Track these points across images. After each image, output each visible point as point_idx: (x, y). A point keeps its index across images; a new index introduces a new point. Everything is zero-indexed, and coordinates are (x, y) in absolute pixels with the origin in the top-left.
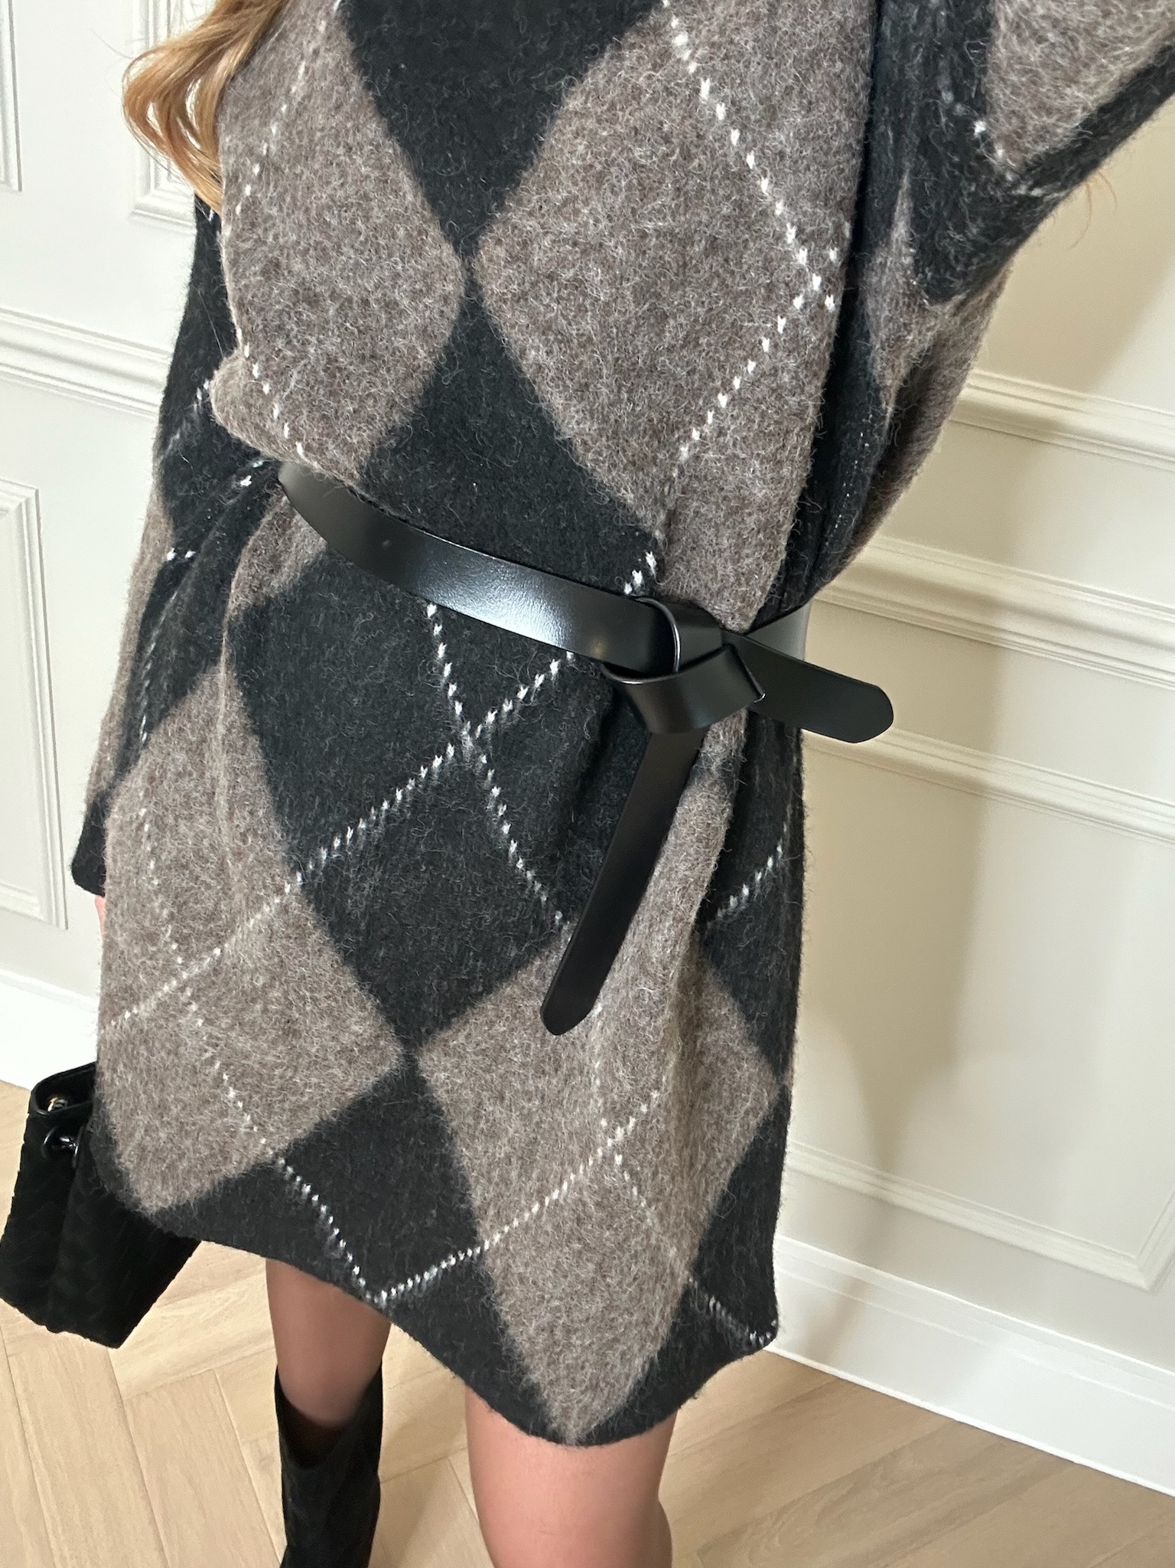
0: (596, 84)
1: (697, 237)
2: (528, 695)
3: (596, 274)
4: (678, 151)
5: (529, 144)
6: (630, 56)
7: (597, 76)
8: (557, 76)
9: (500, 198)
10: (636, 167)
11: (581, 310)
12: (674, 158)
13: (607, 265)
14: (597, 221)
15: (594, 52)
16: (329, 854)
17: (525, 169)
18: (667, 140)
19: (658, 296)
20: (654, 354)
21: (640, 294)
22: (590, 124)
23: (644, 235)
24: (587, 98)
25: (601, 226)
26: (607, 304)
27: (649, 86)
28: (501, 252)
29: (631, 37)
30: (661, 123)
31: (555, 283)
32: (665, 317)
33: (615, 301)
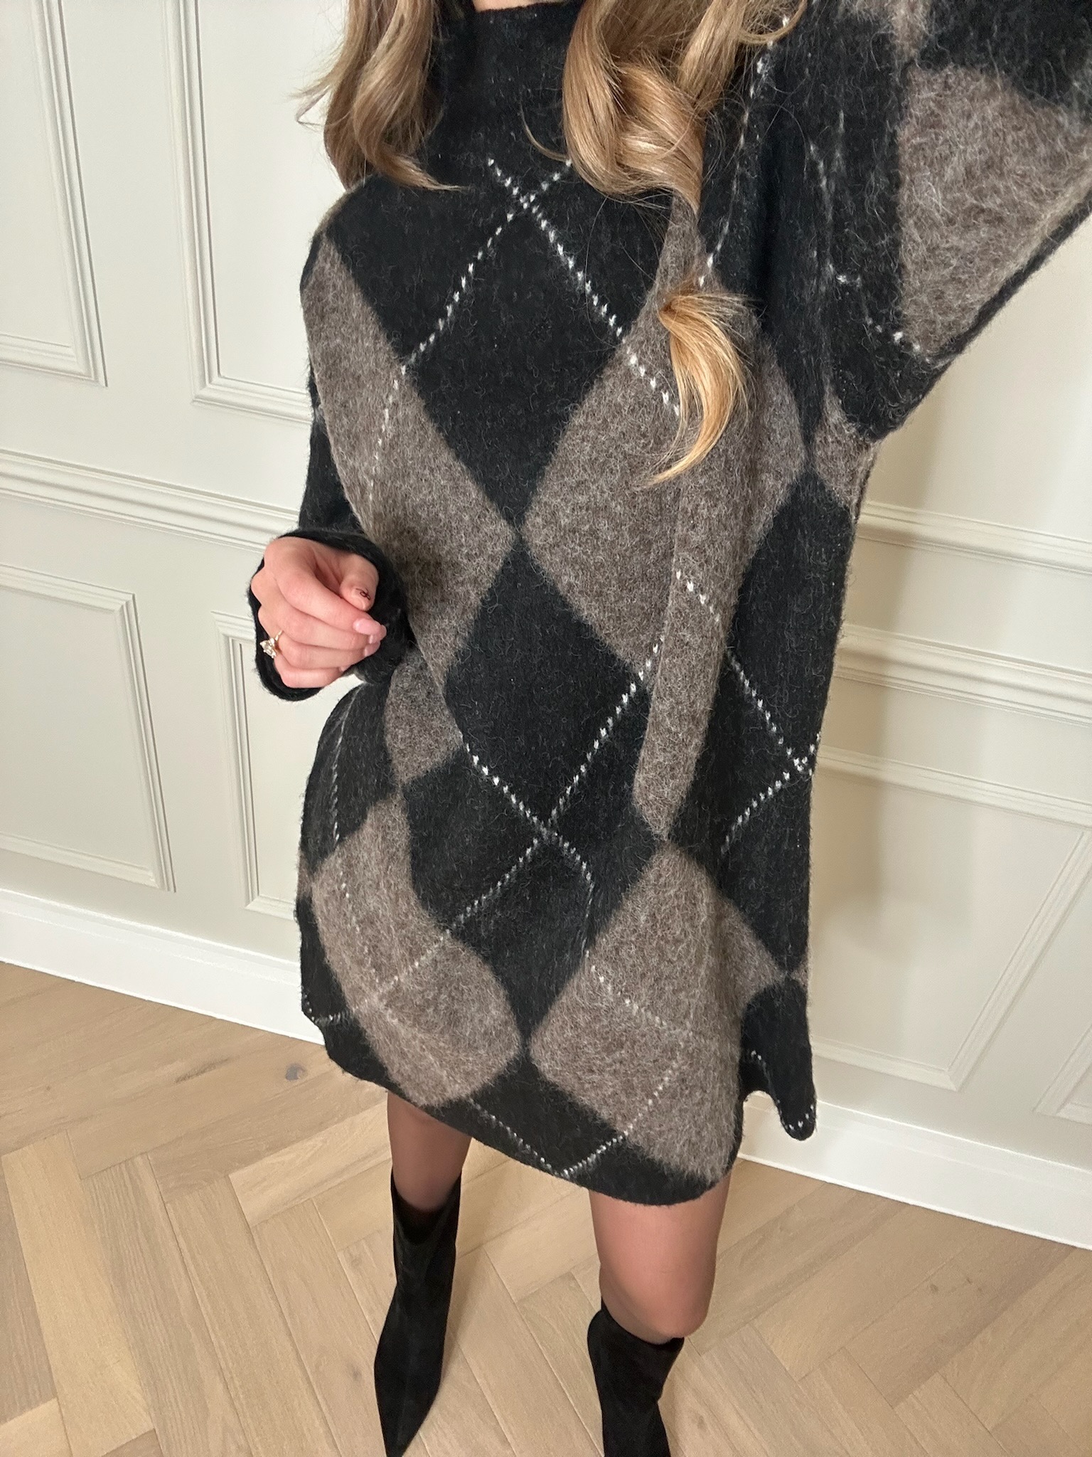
0: (591, 406)
3: (604, 525)
4: (652, 441)
5: (549, 447)
6: (609, 384)
7: (591, 402)
8: (564, 404)
9: (533, 487)
10: (625, 456)
11: (595, 548)
12: (651, 446)
13: (611, 518)
14: (603, 492)
15: (587, 387)
17: (547, 464)
18: (644, 436)
19: (645, 531)
20: (645, 567)
21: (632, 531)
22: (592, 433)
23: (634, 495)
24: (587, 416)
25: (606, 495)
26: (613, 542)
27: (626, 402)
28: (539, 520)
29: (608, 371)
30: (640, 427)
31: (577, 534)
32: (650, 543)
33: (618, 539)
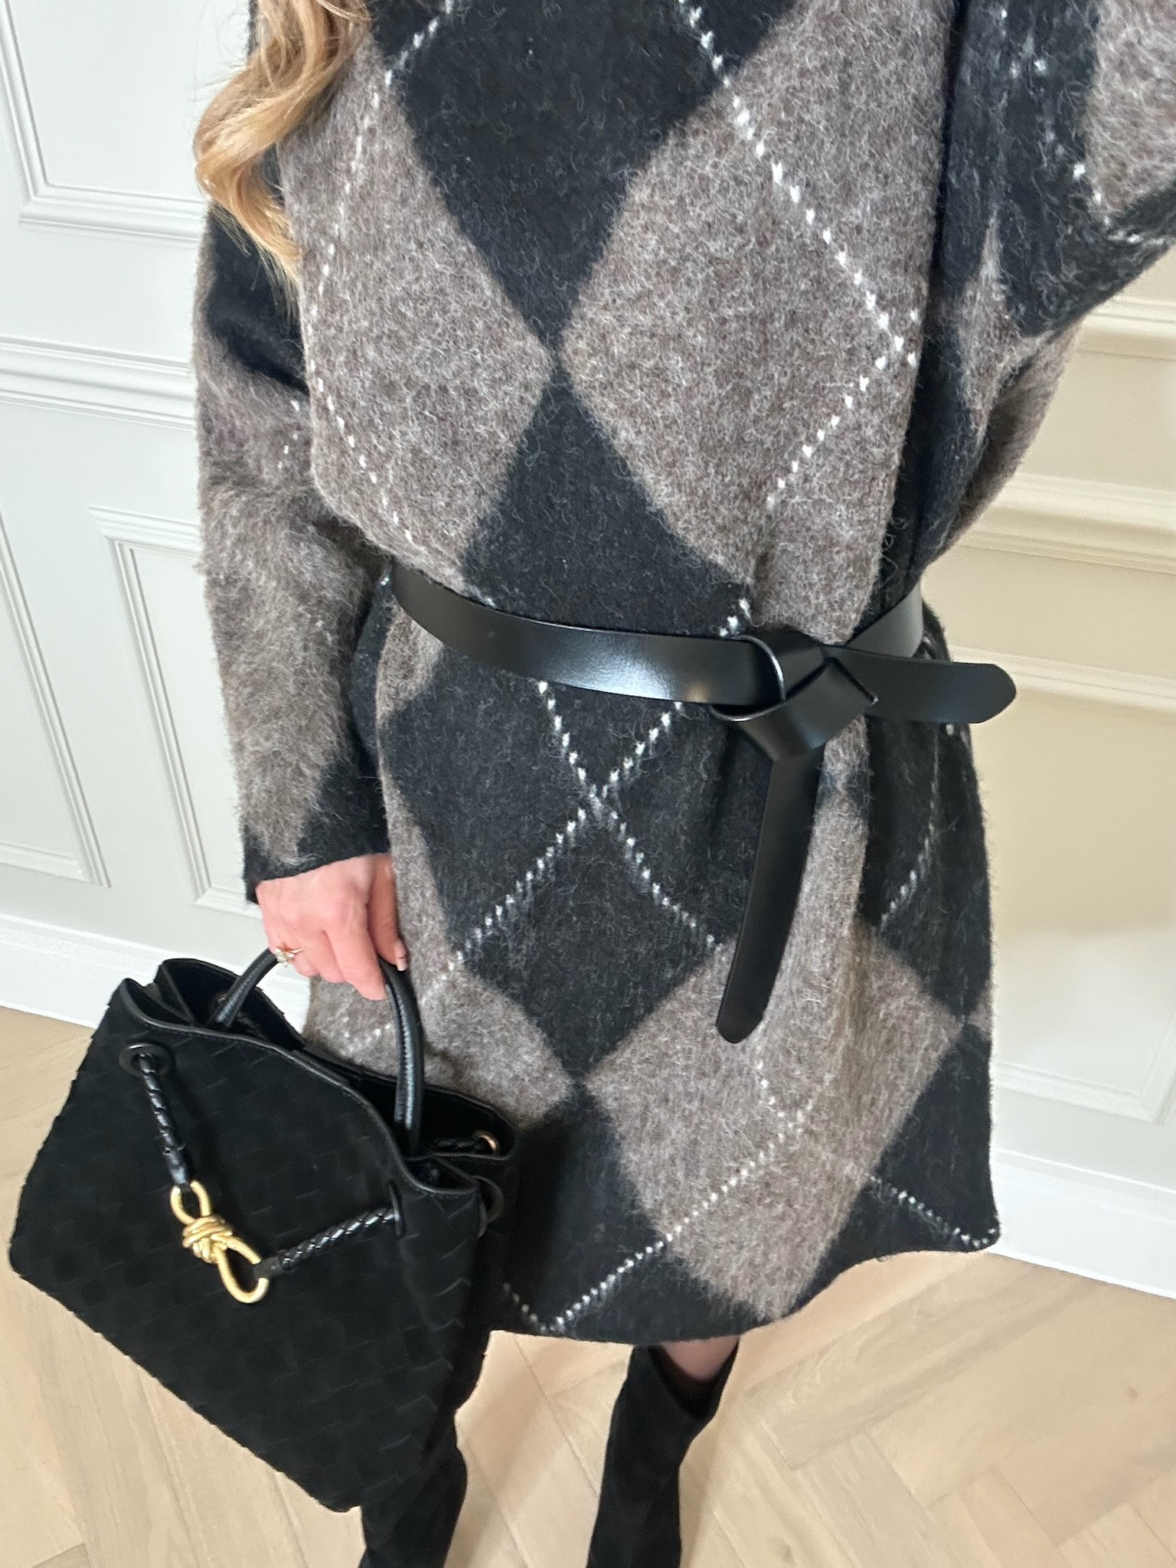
0: (660, 174)
1: (777, 315)
2: (646, 750)
3: (676, 362)
4: (753, 240)
5: (599, 233)
6: (695, 144)
7: (661, 165)
8: (617, 163)
9: (573, 293)
10: (712, 260)
11: (664, 395)
12: (751, 246)
13: (686, 354)
14: (674, 313)
15: (656, 138)
16: (484, 933)
17: (596, 261)
18: (741, 230)
19: (741, 376)
20: (740, 429)
21: (721, 377)
22: (660, 219)
23: (724, 321)
24: (653, 190)
25: (678, 319)
26: (690, 389)
27: (716, 175)
28: (582, 345)
29: (695, 123)
30: (735, 216)
31: (637, 371)
32: (749, 393)
33: (697, 385)
